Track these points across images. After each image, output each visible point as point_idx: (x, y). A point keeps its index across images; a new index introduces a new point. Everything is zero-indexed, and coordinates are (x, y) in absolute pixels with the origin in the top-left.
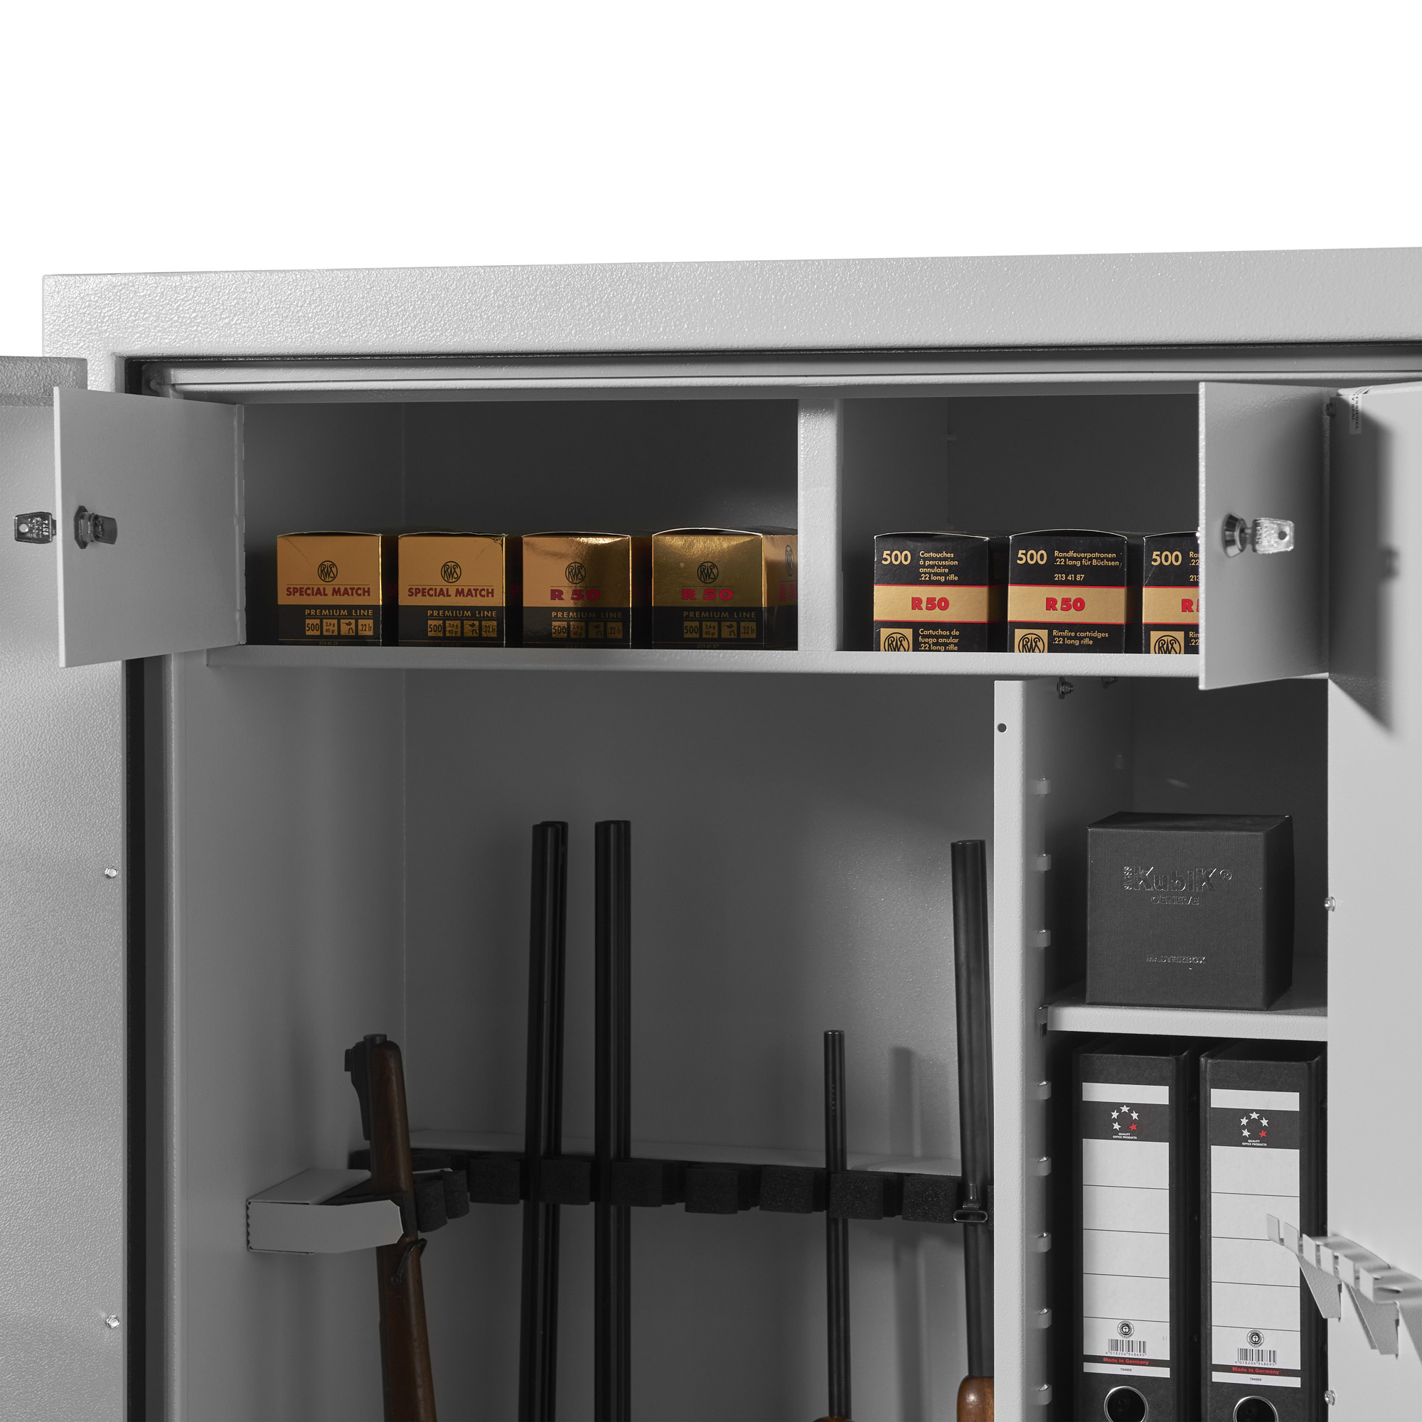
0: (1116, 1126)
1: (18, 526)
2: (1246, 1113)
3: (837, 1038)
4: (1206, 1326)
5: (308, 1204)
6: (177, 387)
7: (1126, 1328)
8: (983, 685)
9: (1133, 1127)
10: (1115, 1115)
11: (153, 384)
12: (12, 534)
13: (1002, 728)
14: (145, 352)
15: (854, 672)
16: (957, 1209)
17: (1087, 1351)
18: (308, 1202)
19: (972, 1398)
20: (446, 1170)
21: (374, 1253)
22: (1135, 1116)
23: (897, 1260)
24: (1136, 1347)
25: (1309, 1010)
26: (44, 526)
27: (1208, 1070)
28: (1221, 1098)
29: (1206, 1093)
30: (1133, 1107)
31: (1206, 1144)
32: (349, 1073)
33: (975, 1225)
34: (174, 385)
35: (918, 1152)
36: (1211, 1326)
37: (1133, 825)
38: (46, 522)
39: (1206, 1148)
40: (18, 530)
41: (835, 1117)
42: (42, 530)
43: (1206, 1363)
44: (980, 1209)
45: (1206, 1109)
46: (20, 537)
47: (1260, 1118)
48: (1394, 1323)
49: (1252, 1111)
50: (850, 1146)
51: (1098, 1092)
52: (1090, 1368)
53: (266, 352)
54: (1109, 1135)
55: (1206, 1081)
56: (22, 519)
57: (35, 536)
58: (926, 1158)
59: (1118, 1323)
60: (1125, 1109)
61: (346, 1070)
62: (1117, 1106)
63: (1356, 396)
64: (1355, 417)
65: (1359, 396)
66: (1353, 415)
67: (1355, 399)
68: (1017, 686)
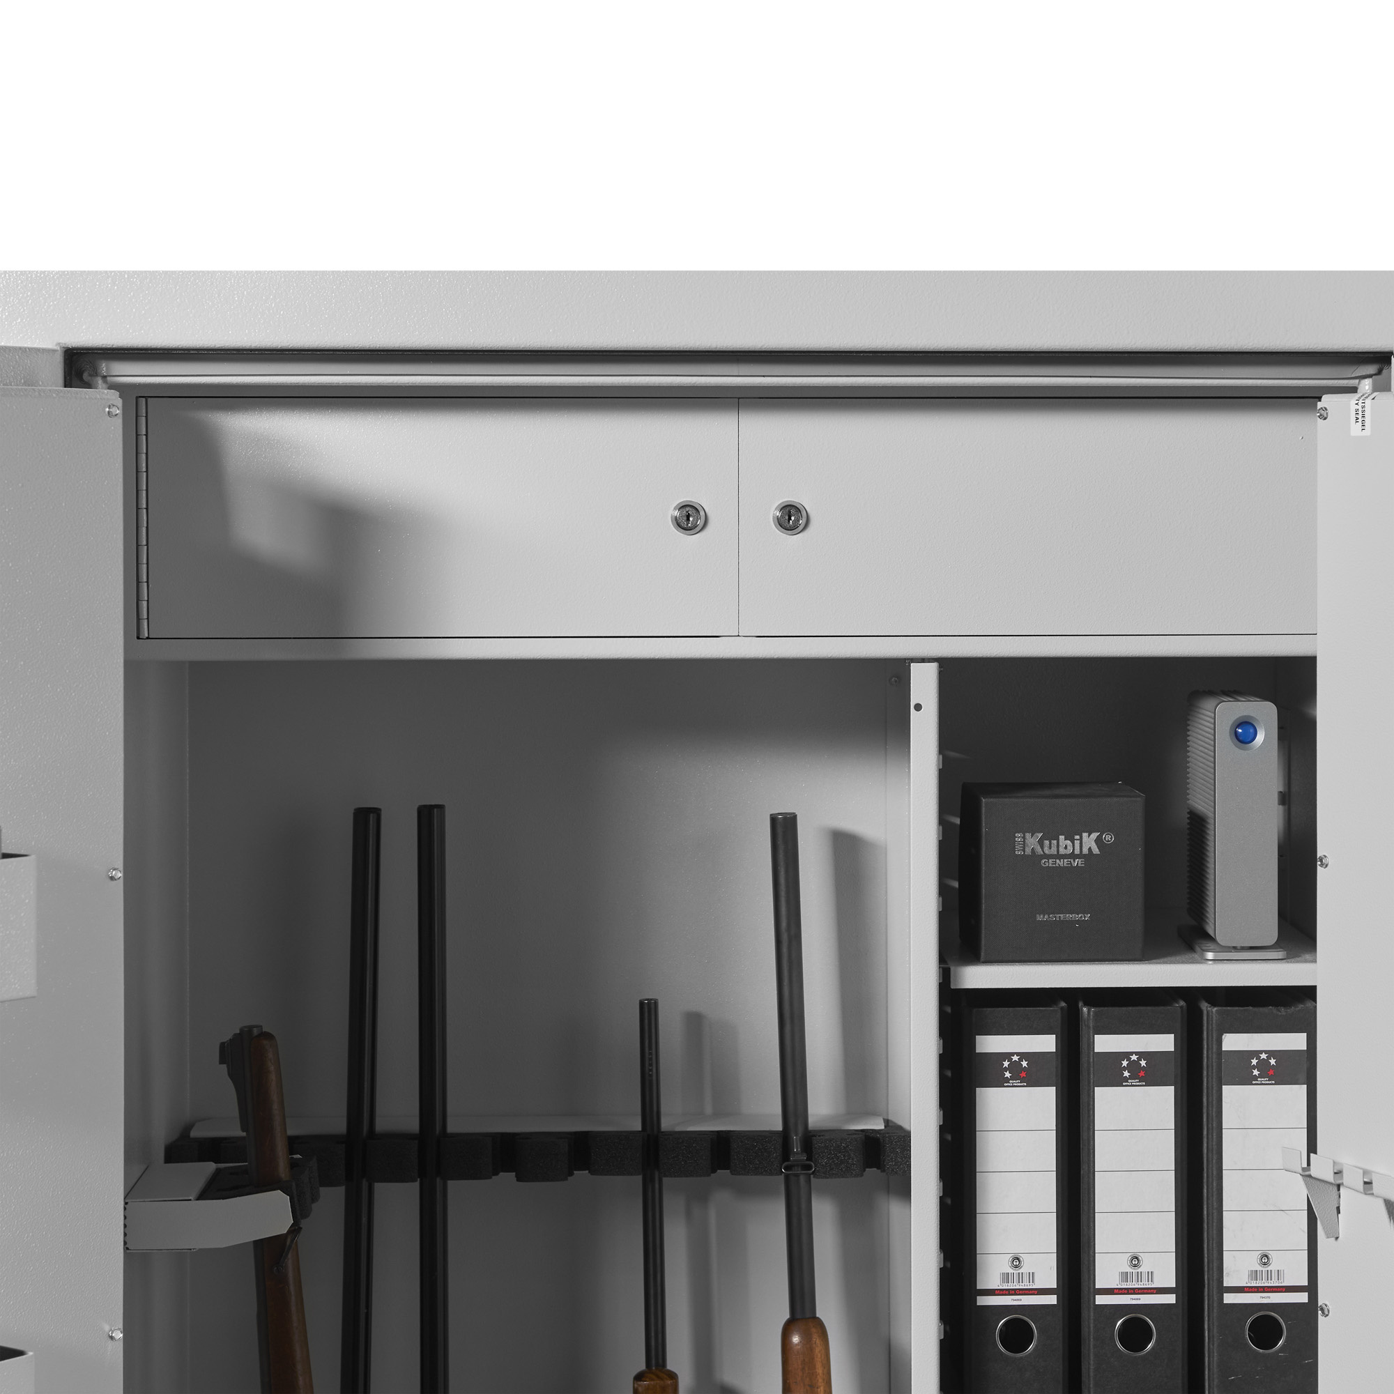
0: (1008, 1075)
2: (1126, 1055)
3: (653, 1006)
4: (1089, 1252)
5: (190, 1200)
6: (108, 378)
7: (1016, 1261)
9: (1023, 1074)
10: (1006, 1064)
11: (85, 376)
13: (918, 707)
14: (94, 342)
16: (784, 1163)
17: (981, 1285)
18: (190, 1198)
19: (796, 1339)
20: (295, 1156)
21: (252, 1246)
22: (1024, 1064)
23: (688, 1214)
24: (1026, 1278)
25: (1173, 959)
27: (1091, 1017)
28: (1105, 1043)
29: (1089, 1039)
30: (1023, 1056)
31: (1089, 1086)
32: (225, 1065)
33: (797, 1176)
34: (104, 377)
35: (709, 1110)
36: (1095, 1253)
37: (1020, 795)
39: (1089, 1090)
41: (651, 1082)
43: (1089, 1288)
44: (807, 1160)
45: (1089, 1053)
47: (1139, 1059)
49: (1132, 1053)
50: (663, 1109)
51: (991, 1044)
52: (983, 1301)
53: (227, 345)
54: (1000, 1082)
55: (1089, 1028)
58: (718, 1115)
59: (1009, 1257)
60: (1015, 1058)
61: (222, 1061)
62: (1008, 1056)
63: (1361, 401)
64: (1360, 420)
65: (1367, 401)
66: (1357, 419)
67: (1360, 404)
68: (933, 668)
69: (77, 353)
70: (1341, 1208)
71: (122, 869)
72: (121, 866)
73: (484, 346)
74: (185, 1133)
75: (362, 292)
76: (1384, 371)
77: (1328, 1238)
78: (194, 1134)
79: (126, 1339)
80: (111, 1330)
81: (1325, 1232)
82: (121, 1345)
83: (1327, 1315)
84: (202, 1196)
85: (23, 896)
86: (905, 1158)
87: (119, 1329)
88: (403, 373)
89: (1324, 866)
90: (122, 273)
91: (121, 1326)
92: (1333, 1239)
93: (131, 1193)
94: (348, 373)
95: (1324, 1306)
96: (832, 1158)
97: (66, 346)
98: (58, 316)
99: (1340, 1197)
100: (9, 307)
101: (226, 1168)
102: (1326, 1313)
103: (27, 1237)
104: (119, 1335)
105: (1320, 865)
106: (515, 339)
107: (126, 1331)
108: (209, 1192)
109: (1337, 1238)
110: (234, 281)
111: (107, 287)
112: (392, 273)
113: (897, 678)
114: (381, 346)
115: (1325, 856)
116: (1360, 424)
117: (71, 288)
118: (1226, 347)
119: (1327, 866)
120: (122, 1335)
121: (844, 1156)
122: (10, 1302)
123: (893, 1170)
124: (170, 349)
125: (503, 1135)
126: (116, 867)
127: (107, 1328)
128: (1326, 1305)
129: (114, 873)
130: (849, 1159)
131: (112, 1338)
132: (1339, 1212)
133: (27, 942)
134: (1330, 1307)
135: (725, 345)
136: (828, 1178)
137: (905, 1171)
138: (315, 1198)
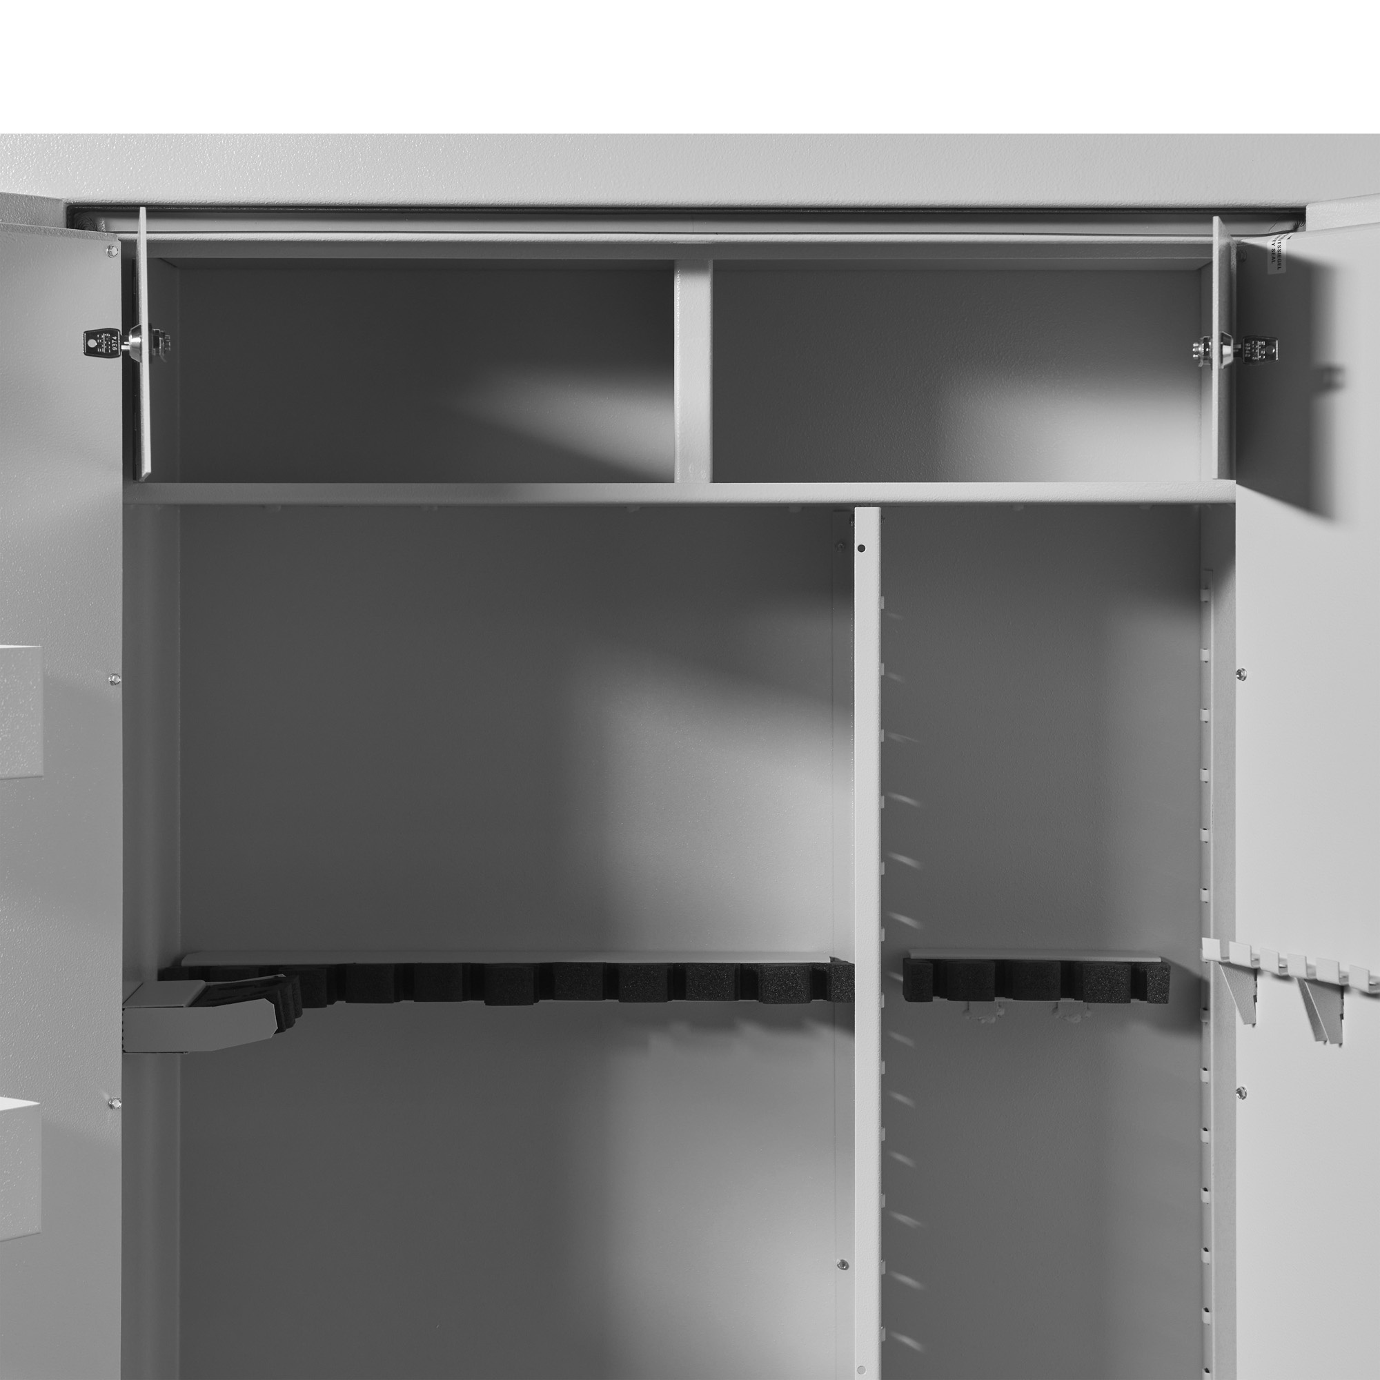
1: (87, 342)
8: (843, 514)
12: (82, 349)
13: (862, 548)
14: (94, 198)
15: (728, 501)
18: (183, 1006)
20: (279, 976)
26: (113, 341)
38: (115, 338)
40: (87, 345)
42: (111, 345)
46: (90, 352)
48: (1339, 1017)
53: (217, 201)
56: (90, 335)
57: (104, 351)
63: (1277, 241)
64: (1276, 259)
65: (1282, 241)
66: (1274, 258)
67: (1277, 245)
68: (875, 512)
69: (78, 209)
70: (1258, 997)
71: (121, 675)
72: (120, 672)
73: (456, 202)
74: (178, 961)
75: (343, 152)
76: (1300, 228)
77: (1245, 1024)
78: (185, 963)
79: (124, 1108)
80: (111, 1099)
81: (1243, 1018)
82: (120, 1113)
83: (1245, 1097)
84: (194, 1004)
85: (31, 683)
86: (850, 986)
87: (118, 1099)
88: (381, 230)
89: (1243, 679)
90: (120, 136)
91: (120, 1096)
92: (1251, 1025)
93: (129, 1001)
94: (330, 230)
95: (1242, 1089)
96: (782, 985)
97: (70, 203)
98: (61, 174)
99: (1256, 986)
100: (15, 165)
101: (215, 986)
102: (1244, 1095)
103: (34, 1008)
104: (118, 1104)
105: (1238, 678)
106: (485, 197)
107: (123, 1101)
108: (198, 1002)
109: (1254, 1025)
110: (224, 142)
111: (107, 146)
112: (371, 135)
113: (843, 543)
114: (360, 202)
115: (1244, 670)
116: (1276, 263)
117: (73, 148)
118: (1151, 202)
119: (1245, 678)
120: (120, 1104)
121: (792, 983)
122: (18, 1066)
123: (838, 998)
124: (164, 206)
125: (473, 966)
126: (116, 672)
127: (107, 1097)
128: (1244, 1088)
129: (114, 677)
130: (797, 986)
131: (111, 1106)
132: (1255, 1000)
133: (34, 726)
134: (1247, 1090)
135: (680, 202)
136: (777, 1003)
137: (849, 999)
138: (298, 1014)
